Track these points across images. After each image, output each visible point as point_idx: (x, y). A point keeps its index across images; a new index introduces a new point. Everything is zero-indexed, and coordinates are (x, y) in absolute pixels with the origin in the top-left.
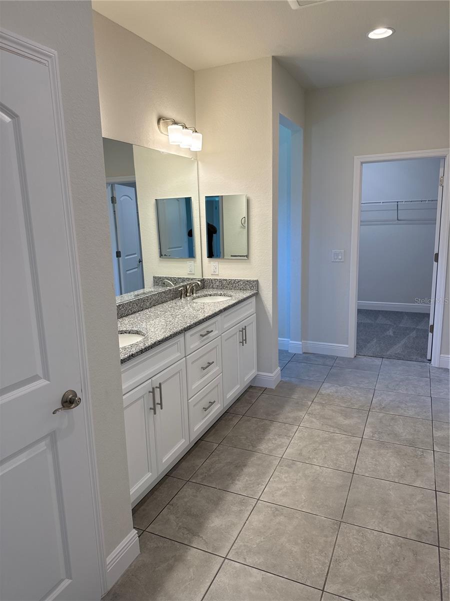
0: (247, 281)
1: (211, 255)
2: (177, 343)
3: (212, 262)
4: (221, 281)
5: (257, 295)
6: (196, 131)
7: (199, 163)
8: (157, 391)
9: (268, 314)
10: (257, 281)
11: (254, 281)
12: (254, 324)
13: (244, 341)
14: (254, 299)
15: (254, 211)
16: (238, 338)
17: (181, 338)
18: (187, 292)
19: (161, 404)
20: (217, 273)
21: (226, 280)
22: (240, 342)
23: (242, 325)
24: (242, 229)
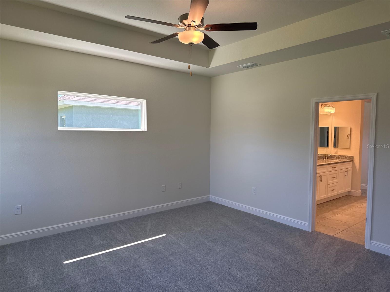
0: (349, 156)
1: (335, 146)
2: (326, 167)
3: (335, 149)
4: (338, 156)
5: (353, 161)
6: (333, 107)
7: (333, 116)
8: (321, 177)
9: (357, 169)
10: (353, 156)
11: (352, 156)
12: (351, 171)
13: (346, 175)
14: (351, 162)
15: (353, 132)
16: (344, 174)
17: (327, 166)
18: (325, 158)
19: (322, 181)
20: (337, 153)
21: (340, 156)
22: (345, 175)
23: (347, 170)
24: (347, 139)
